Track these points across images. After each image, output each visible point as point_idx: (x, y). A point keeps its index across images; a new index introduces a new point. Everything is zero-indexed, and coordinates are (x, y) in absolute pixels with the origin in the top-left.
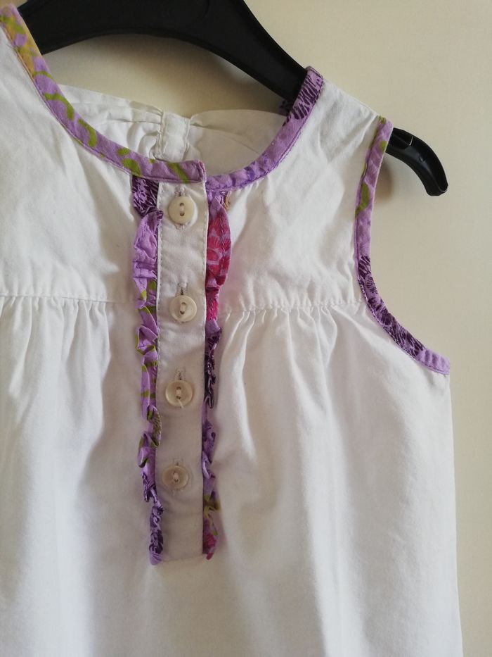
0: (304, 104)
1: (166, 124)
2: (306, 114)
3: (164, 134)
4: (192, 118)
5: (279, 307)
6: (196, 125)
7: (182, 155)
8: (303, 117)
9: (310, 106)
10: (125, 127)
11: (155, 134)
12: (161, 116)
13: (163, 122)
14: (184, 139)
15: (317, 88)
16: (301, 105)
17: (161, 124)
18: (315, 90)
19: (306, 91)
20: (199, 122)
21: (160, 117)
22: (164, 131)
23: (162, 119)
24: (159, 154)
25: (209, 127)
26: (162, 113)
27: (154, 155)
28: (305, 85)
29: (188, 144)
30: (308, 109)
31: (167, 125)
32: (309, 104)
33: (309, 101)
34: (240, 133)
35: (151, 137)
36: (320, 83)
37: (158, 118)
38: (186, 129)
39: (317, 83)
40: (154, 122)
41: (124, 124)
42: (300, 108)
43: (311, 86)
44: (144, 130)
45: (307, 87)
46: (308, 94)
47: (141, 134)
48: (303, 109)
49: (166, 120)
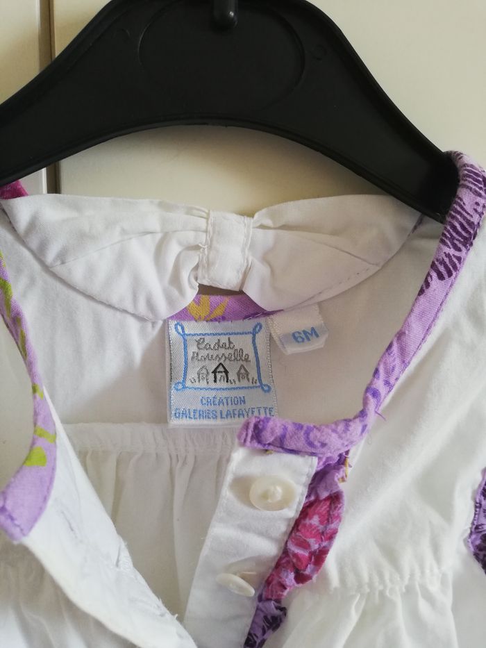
0: (452, 251)
1: (214, 232)
2: (455, 268)
3: (210, 247)
4: (256, 216)
5: (381, 588)
6: (262, 227)
7: (241, 276)
8: (450, 274)
9: (462, 254)
10: (151, 242)
11: (197, 248)
12: (207, 219)
13: (210, 228)
14: (243, 251)
15: (475, 219)
16: (448, 256)
17: (206, 231)
18: (471, 224)
19: (454, 228)
20: (268, 222)
21: (204, 220)
22: (211, 241)
23: (207, 223)
24: (204, 278)
25: (285, 227)
26: (208, 214)
27: (196, 279)
28: (453, 217)
29: (250, 259)
30: (459, 259)
31: (215, 234)
32: (459, 250)
33: (460, 245)
34: (334, 233)
35: (192, 253)
36: (480, 209)
37: (202, 223)
38: (247, 236)
39: (476, 210)
40: (196, 230)
41: (149, 236)
42: (447, 260)
43: (465, 218)
44: (180, 243)
45: (457, 220)
46: (458, 233)
47: (174, 250)
48: (451, 261)
49: (214, 225)
